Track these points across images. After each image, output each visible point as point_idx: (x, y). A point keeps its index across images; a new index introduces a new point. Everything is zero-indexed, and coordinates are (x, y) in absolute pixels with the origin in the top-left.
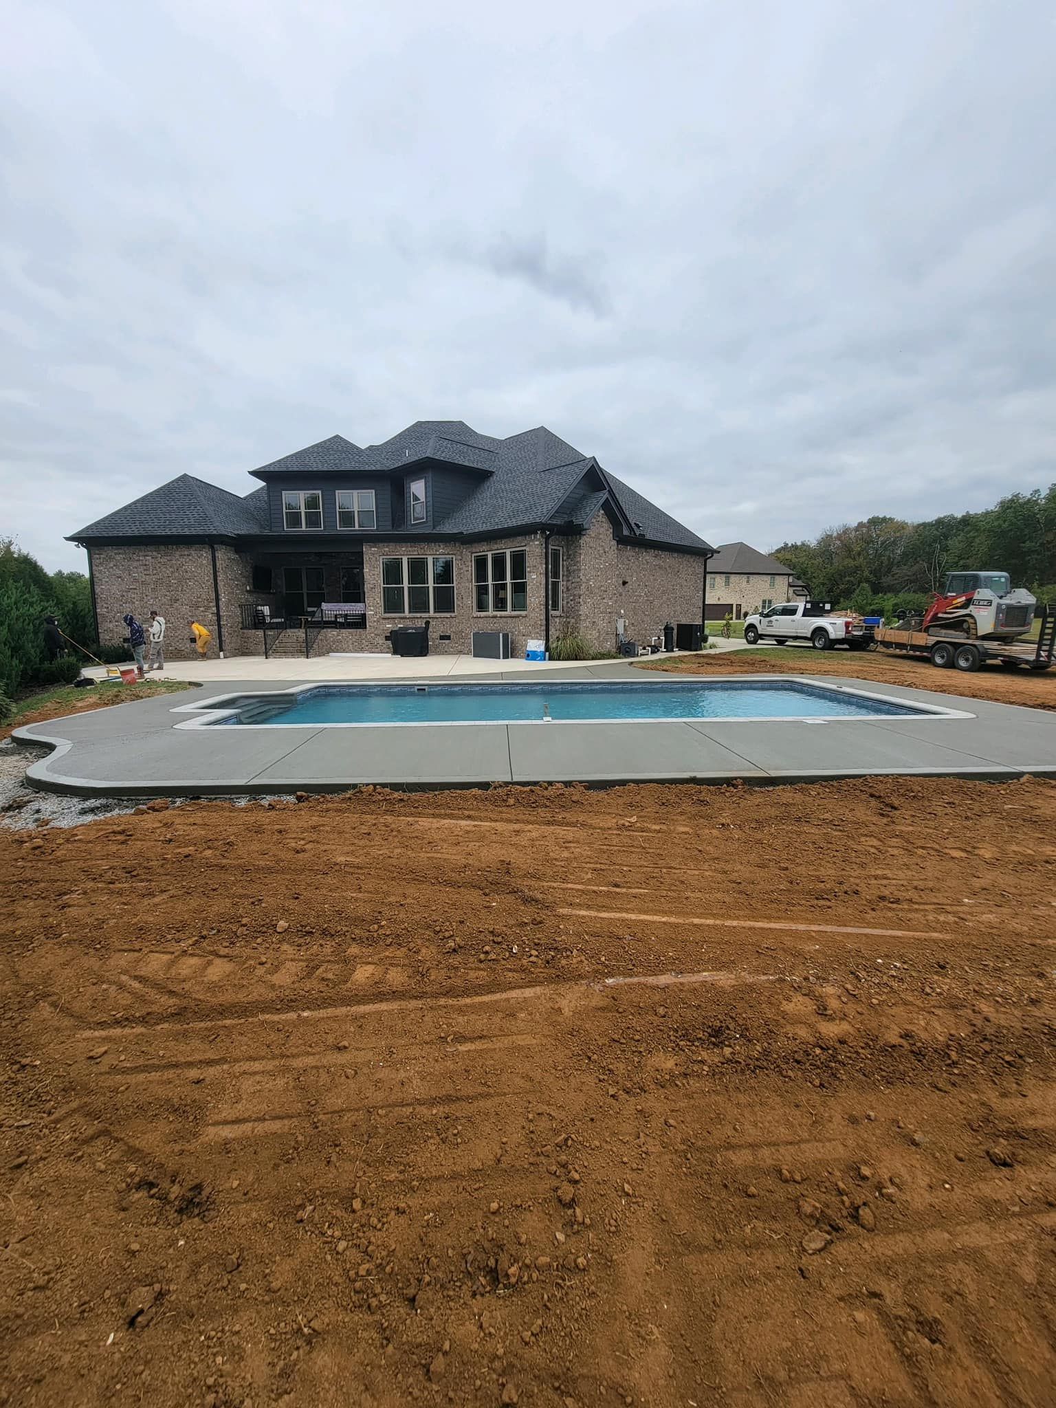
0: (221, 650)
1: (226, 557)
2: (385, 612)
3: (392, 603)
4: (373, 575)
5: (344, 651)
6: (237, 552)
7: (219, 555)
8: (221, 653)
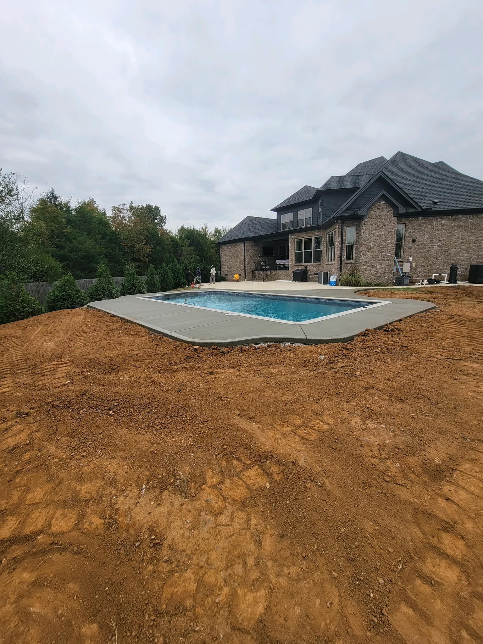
0: (245, 278)
1: (249, 245)
2: (296, 263)
3: (298, 260)
4: (292, 247)
5: (282, 279)
6: (254, 243)
7: (246, 245)
8: (245, 279)
